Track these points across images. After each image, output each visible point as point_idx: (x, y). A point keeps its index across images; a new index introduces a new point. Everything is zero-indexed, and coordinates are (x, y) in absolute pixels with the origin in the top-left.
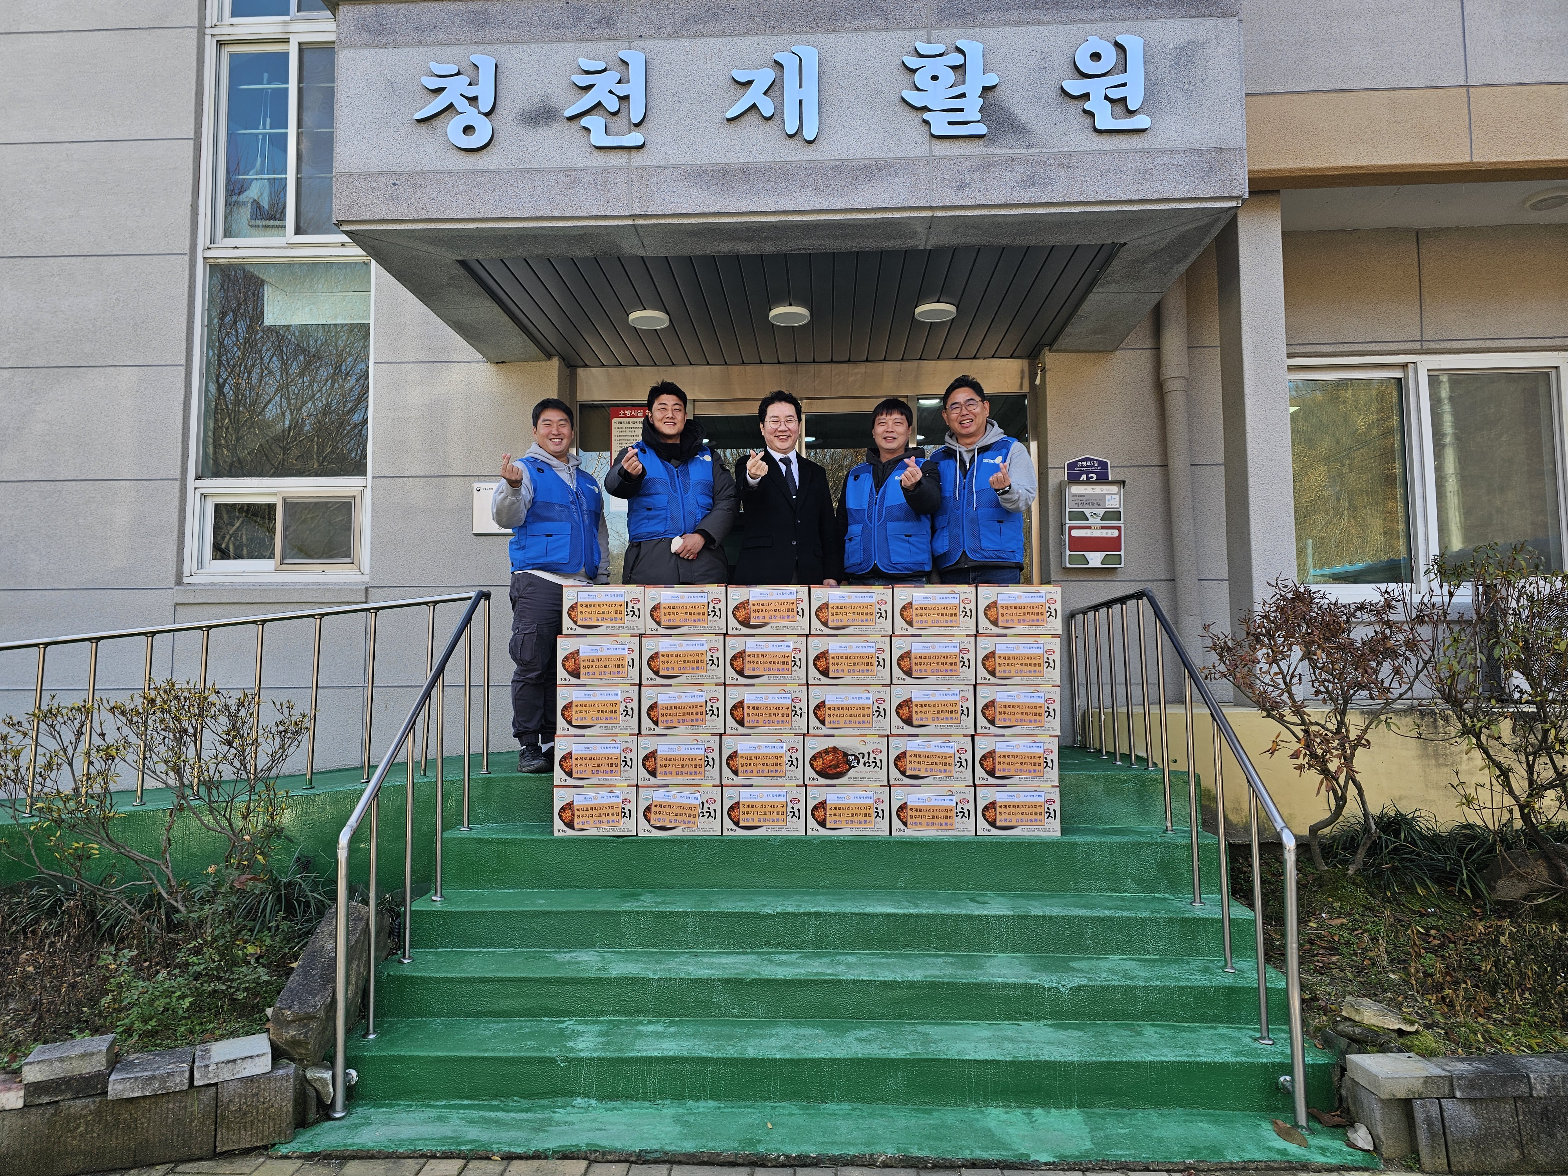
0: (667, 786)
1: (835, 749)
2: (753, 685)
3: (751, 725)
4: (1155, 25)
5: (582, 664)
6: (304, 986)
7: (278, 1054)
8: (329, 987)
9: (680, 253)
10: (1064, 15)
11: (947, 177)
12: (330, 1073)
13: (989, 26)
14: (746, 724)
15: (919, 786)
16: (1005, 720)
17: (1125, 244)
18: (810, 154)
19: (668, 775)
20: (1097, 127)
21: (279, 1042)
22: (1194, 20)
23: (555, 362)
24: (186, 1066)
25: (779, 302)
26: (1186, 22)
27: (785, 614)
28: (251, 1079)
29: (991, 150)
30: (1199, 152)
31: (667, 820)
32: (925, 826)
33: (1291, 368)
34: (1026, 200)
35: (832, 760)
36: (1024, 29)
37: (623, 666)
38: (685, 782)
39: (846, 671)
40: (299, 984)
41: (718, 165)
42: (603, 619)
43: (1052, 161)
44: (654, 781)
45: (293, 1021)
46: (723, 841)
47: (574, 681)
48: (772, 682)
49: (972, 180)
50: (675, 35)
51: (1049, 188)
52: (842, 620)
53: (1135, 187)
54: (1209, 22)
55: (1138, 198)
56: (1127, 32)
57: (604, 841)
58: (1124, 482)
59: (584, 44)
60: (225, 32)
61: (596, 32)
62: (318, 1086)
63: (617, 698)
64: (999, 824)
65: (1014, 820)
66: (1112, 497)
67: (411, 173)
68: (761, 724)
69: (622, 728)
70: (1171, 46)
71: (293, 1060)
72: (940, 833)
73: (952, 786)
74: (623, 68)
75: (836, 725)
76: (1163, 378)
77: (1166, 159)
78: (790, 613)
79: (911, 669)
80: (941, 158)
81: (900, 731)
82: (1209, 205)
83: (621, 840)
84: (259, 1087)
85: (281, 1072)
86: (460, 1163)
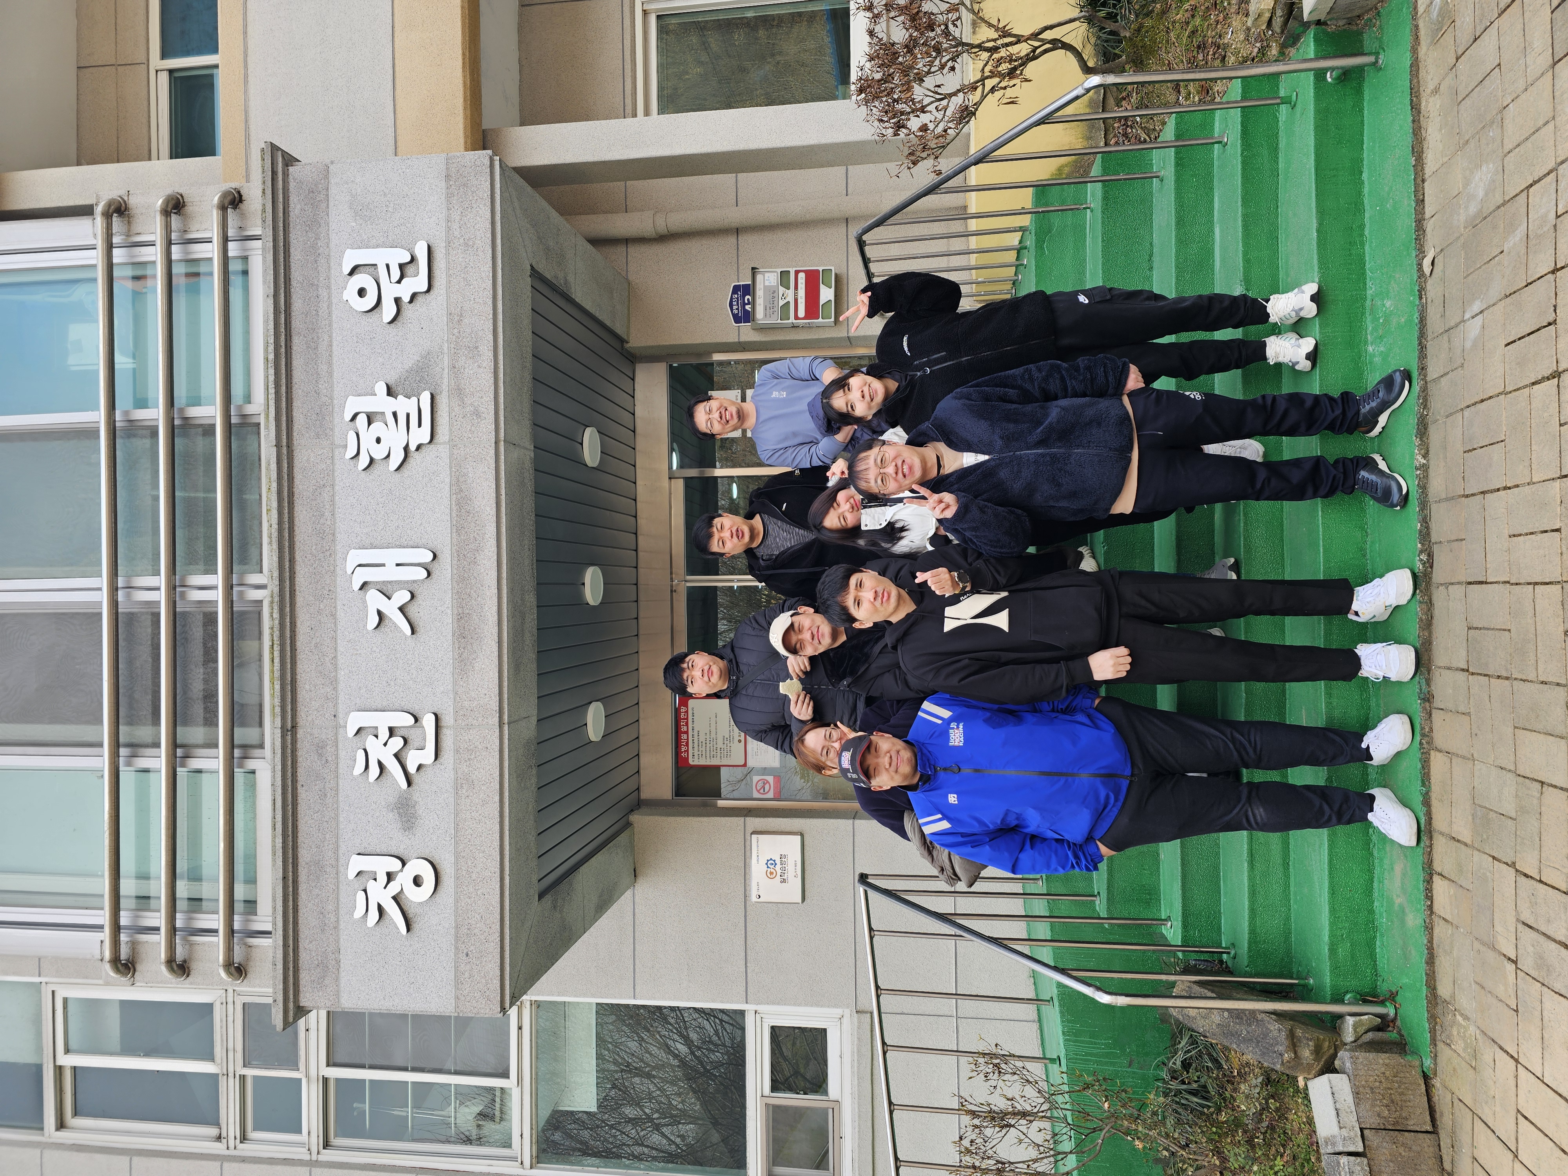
4: (334, 239)
6: (1258, 1042)
7: (1329, 1068)
8: (1259, 1017)
9: (535, 684)
10: (324, 323)
11: (469, 427)
12: (1348, 1018)
13: (332, 391)
17: (531, 266)
18: (446, 557)
20: (425, 288)
21: (1318, 1067)
22: (331, 204)
23: (635, 818)
24: (1344, 1160)
25: (580, 595)
26: (333, 211)
28: (1356, 1094)
29: (445, 387)
30: (449, 196)
33: (647, 113)
34: (491, 354)
36: (335, 359)
40: (1257, 1046)
41: (454, 644)
43: (456, 331)
45: (1295, 1053)
49: (471, 404)
50: (334, 683)
51: (480, 334)
53: (480, 253)
54: (333, 191)
55: (490, 251)
56: (340, 265)
58: (753, 269)
59: (340, 771)
60: (316, 1140)
61: (330, 759)
62: (1361, 1030)
66: (768, 280)
67: (457, 938)
70: (354, 224)
71: (1335, 1056)
74: (363, 733)
76: (654, 235)
77: (455, 226)
80: (450, 435)
82: (498, 185)
84: (1364, 1087)
85: (1348, 1064)
86: (1436, 878)
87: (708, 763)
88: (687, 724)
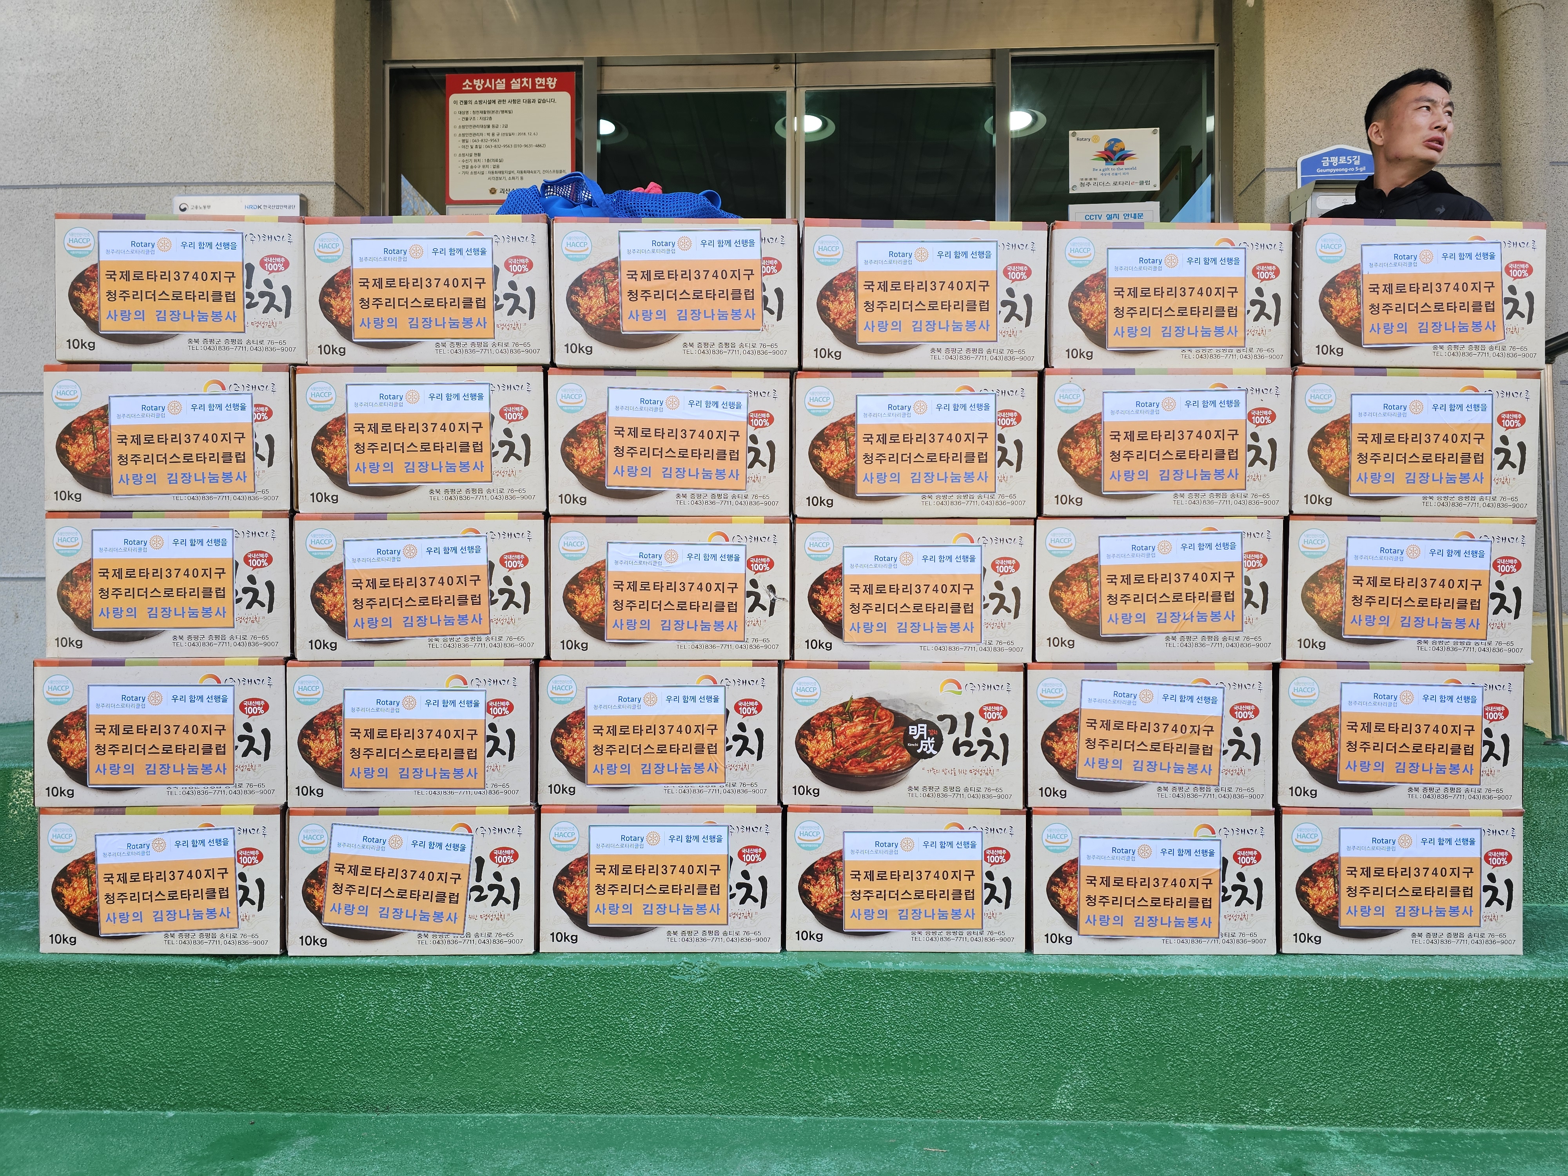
0: (373, 811)
1: (870, 704)
2: (632, 518)
3: (626, 634)
5: (117, 449)
14: (611, 632)
15: (1116, 811)
16: (1370, 620)
19: (376, 781)
27: (727, 305)
31: (374, 912)
32: (1129, 927)
35: (863, 736)
37: (241, 458)
38: (426, 799)
39: (906, 477)
42: (176, 316)
44: (333, 796)
46: (538, 972)
47: (93, 500)
48: (688, 508)
52: (897, 326)
57: (183, 971)
63: (223, 554)
64: (1346, 921)
65: (1390, 912)
68: (656, 630)
69: (243, 642)
72: (1174, 948)
73: (1214, 811)
75: (876, 636)
78: (742, 304)
79: (1098, 471)
81: (1062, 654)
83: (233, 967)
87: (452, 131)
88: (524, 89)
